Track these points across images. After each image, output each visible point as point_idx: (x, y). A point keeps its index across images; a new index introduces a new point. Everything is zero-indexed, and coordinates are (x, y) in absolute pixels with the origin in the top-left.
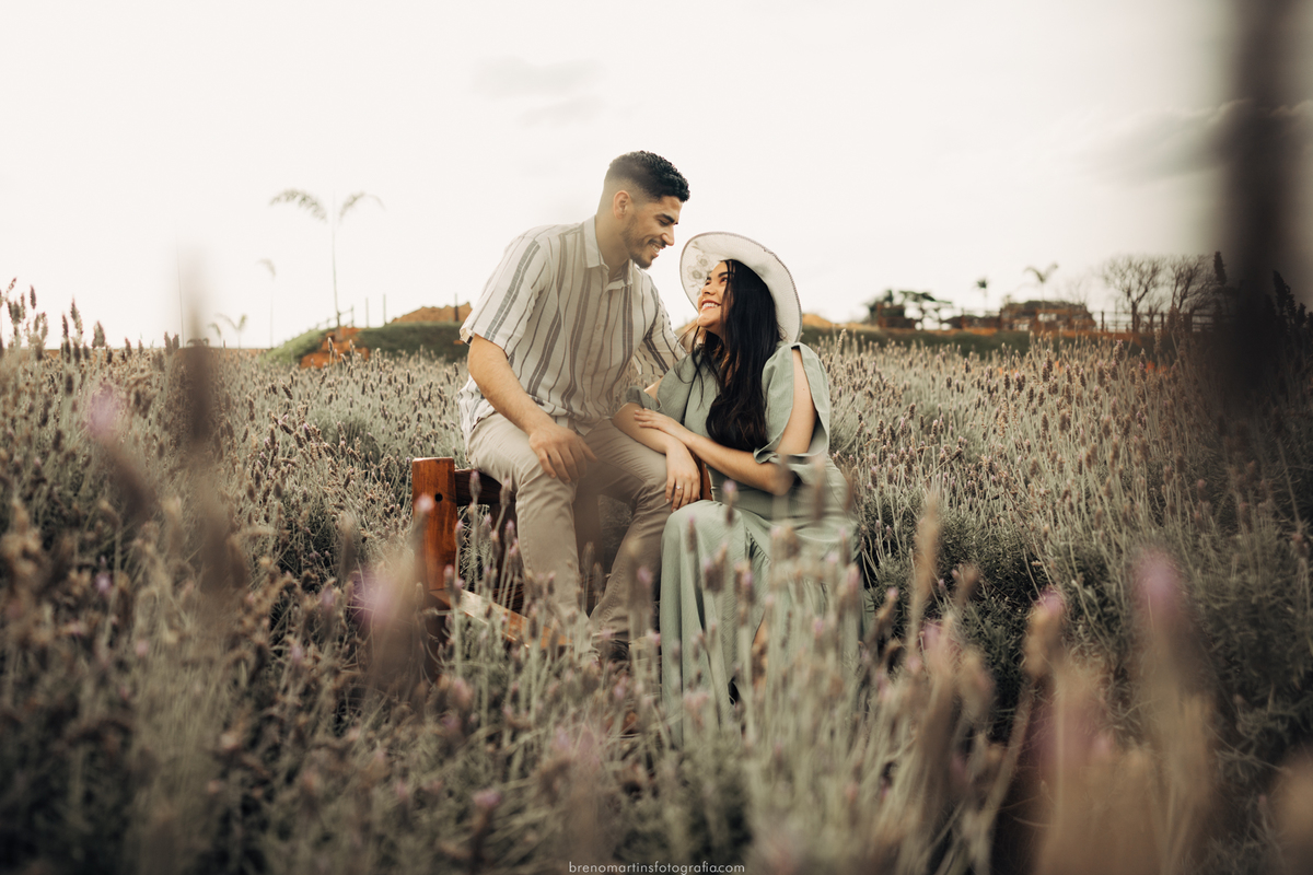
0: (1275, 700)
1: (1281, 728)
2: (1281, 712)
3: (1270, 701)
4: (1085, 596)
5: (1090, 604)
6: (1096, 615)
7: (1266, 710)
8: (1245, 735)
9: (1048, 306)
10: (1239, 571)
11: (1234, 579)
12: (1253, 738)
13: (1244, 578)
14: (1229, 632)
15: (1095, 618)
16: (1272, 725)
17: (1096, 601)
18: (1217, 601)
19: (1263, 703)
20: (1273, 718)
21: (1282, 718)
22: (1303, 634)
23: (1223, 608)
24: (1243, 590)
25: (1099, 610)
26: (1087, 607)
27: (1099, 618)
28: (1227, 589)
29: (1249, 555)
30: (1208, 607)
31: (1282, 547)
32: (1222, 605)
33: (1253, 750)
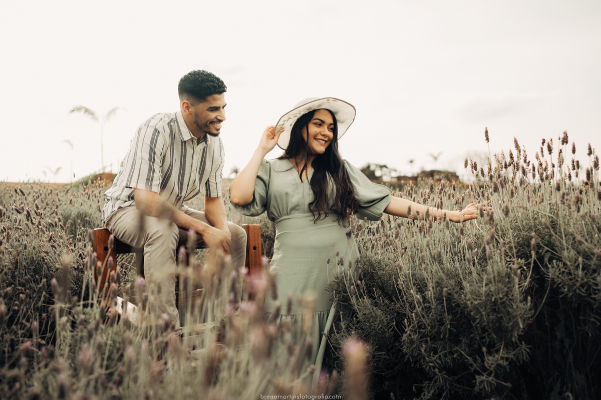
0: (503, 350)
1: (505, 363)
2: (506, 356)
3: (501, 350)
4: (417, 298)
5: (419, 302)
6: (421, 307)
7: (499, 355)
8: (488, 368)
9: (439, 172)
10: (487, 285)
11: (484, 289)
12: (492, 369)
13: (490, 288)
14: (482, 315)
15: (420, 309)
16: (501, 362)
17: (421, 300)
18: (476, 300)
19: (497, 351)
20: (502, 358)
21: (507, 359)
22: (516, 316)
23: (479, 303)
24: (488, 295)
25: (423, 305)
26: (417, 304)
27: (422, 309)
28: (481, 294)
29: (492, 276)
30: (472, 303)
31: (508, 272)
32: (478, 302)
33: (493, 375)
